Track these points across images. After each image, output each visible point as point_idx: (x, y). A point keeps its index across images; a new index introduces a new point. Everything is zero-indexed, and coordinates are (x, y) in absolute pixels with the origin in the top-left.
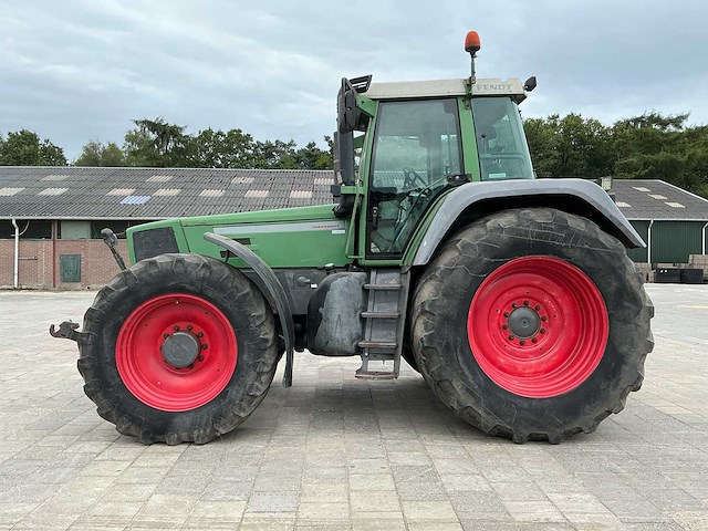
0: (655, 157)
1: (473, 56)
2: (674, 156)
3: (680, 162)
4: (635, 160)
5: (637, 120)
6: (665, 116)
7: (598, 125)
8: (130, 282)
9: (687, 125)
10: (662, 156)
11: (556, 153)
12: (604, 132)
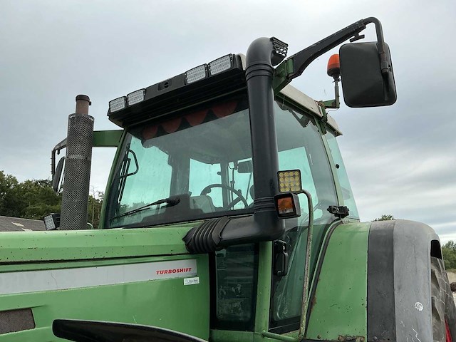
0: (54, 207)
4: (40, 207)
5: (43, 182)
7: (15, 180)
12: (18, 187)
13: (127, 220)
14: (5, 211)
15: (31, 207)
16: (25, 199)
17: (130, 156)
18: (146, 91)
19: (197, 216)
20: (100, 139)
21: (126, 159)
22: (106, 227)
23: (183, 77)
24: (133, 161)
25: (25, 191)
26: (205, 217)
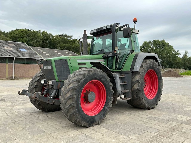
0: (66, 45)
1: (135, 23)
2: (71, 45)
3: (72, 47)
4: (62, 45)
5: (61, 35)
6: (68, 35)
7: (51, 35)
8: (86, 77)
9: (73, 38)
10: (68, 45)
11: (42, 41)
12: (53, 37)
13: (94, 53)
14: (50, 46)
15: (58, 45)
16: (56, 42)
17: (94, 41)
18: (96, 29)
19: (105, 53)
20: (88, 38)
21: (93, 42)
22: (91, 55)
23: (102, 28)
24: (94, 42)
25: (56, 39)
26: (106, 53)
